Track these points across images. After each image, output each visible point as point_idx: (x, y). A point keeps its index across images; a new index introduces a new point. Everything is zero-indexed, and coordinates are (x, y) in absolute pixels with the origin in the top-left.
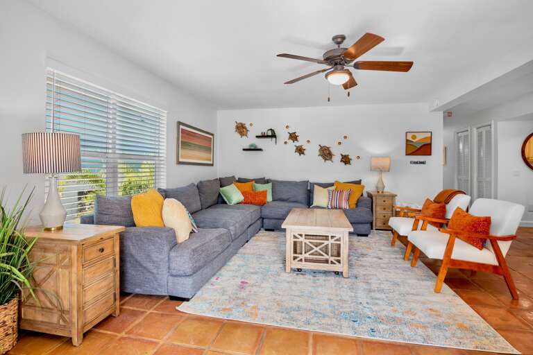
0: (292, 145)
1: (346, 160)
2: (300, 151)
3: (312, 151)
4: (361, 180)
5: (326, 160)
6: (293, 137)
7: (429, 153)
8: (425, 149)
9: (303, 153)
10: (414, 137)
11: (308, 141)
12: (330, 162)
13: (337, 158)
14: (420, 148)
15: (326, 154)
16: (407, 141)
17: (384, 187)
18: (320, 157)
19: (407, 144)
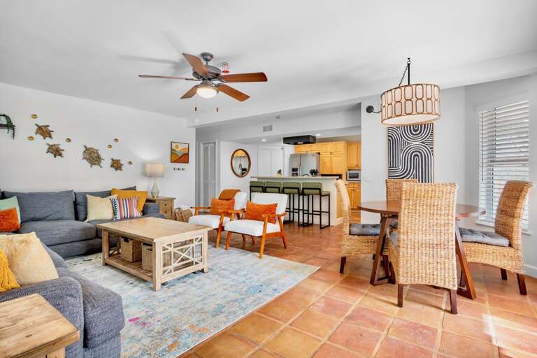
0: (41, 143)
1: (116, 165)
2: (56, 151)
3: (74, 153)
4: (135, 187)
5: (92, 164)
6: (44, 131)
7: (187, 162)
8: (184, 158)
9: (61, 155)
10: (177, 147)
11: (69, 140)
12: (98, 166)
13: (106, 163)
14: (181, 157)
15: (93, 157)
16: (172, 150)
17: (158, 192)
18: (85, 161)
19: (172, 153)
